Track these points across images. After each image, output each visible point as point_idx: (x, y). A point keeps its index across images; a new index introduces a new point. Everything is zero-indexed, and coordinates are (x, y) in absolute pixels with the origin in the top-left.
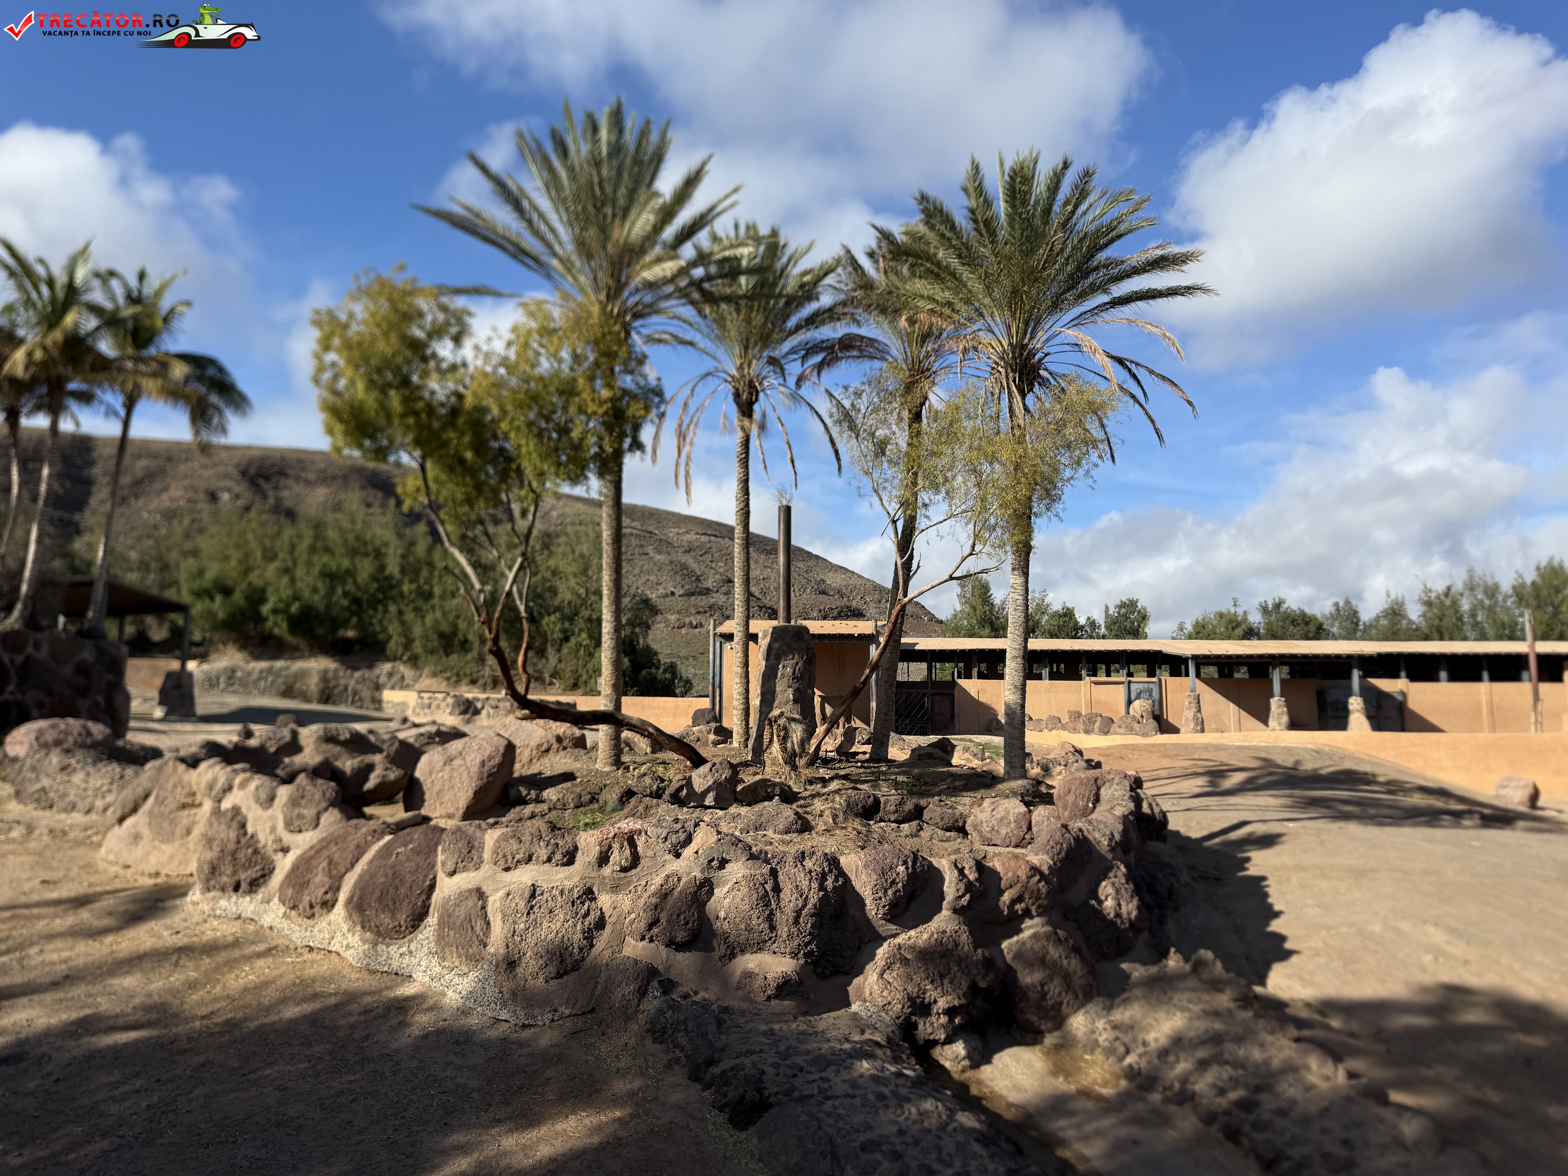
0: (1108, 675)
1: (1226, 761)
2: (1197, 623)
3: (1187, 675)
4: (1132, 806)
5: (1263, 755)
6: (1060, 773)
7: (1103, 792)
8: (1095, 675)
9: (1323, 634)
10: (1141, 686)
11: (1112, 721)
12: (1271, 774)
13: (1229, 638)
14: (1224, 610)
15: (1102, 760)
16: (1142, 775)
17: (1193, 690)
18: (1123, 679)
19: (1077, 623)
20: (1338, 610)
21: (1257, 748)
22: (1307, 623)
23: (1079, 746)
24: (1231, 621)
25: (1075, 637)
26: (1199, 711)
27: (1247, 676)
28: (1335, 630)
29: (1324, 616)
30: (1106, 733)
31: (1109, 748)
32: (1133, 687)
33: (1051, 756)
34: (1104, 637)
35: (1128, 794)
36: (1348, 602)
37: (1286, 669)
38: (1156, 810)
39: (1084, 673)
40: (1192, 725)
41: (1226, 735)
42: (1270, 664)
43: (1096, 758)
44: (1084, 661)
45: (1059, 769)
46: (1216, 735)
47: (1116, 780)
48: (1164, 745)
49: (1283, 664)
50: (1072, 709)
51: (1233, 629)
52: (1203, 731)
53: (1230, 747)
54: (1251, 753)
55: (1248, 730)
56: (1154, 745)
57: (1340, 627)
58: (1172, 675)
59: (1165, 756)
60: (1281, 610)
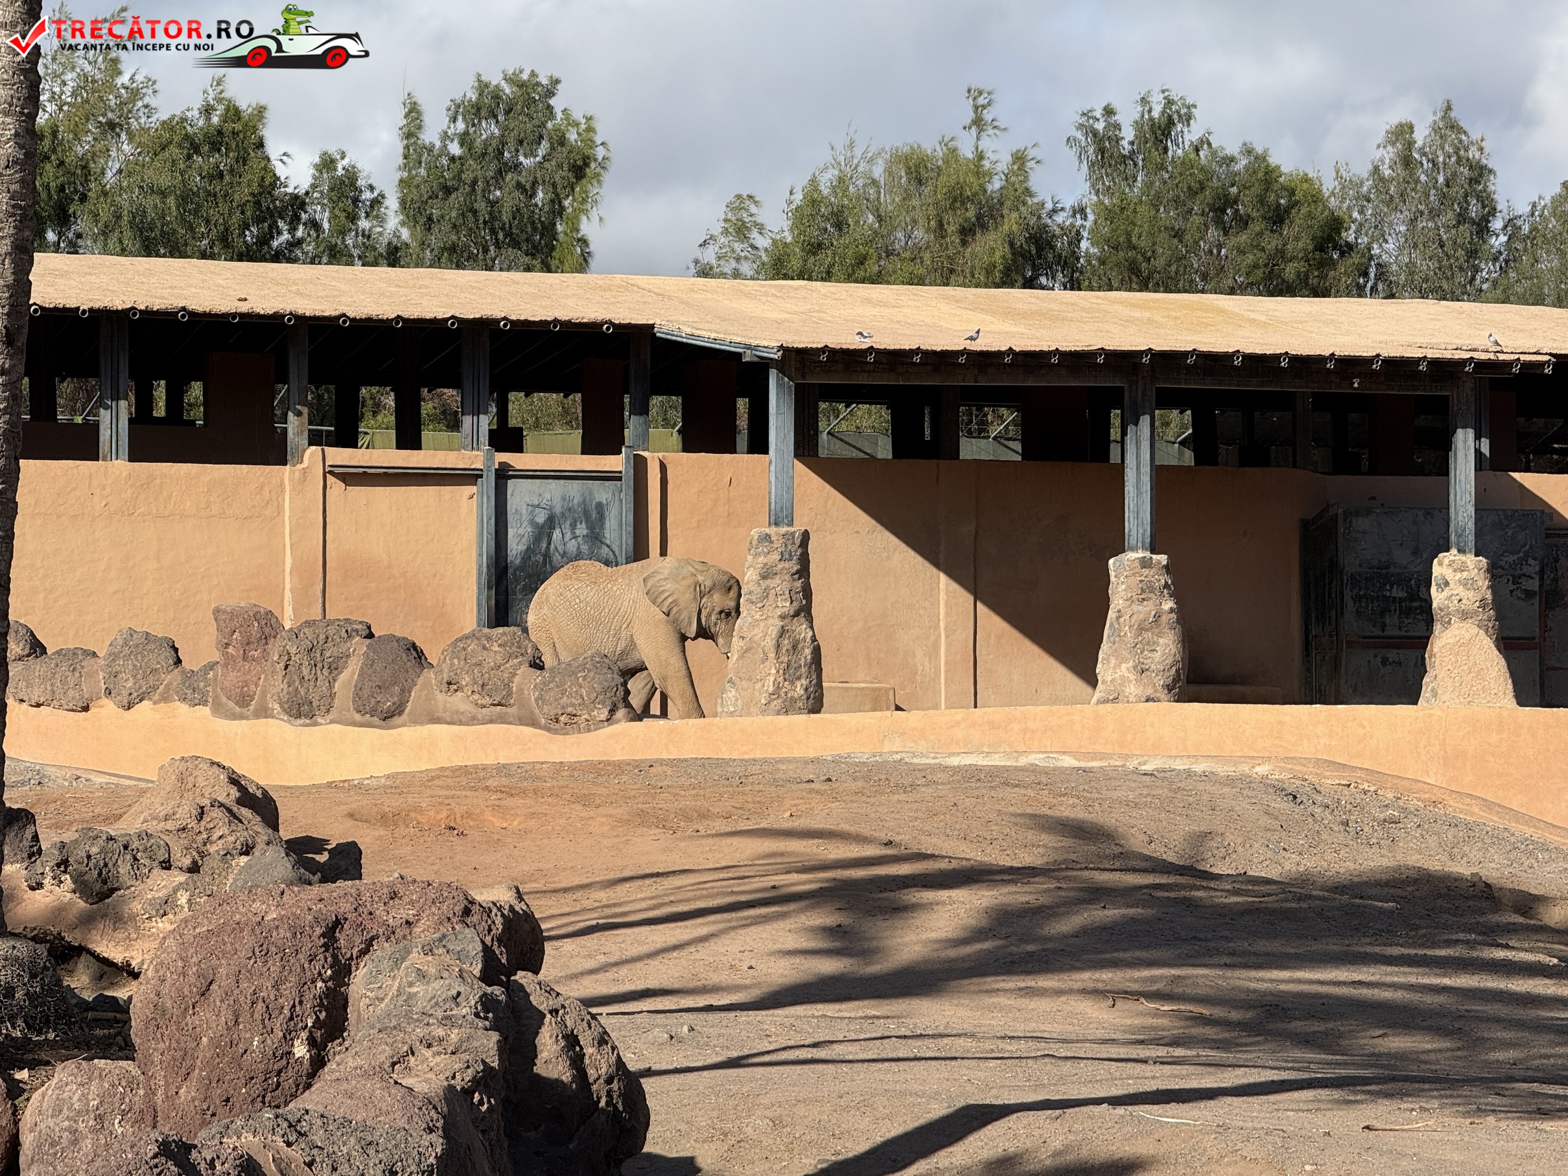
0: (409, 438)
1: (908, 838)
2: (813, 201)
3: (759, 445)
4: (488, 1045)
5: (1070, 809)
6: (165, 906)
7: (359, 985)
8: (347, 438)
9: (1344, 268)
10: (553, 492)
11: (417, 654)
12: (1097, 894)
13: (946, 275)
14: (930, 145)
15: (367, 839)
16: (540, 908)
17: (781, 516)
18: (476, 458)
19: (270, 183)
20: (1407, 161)
21: (1041, 778)
22: (1278, 218)
23: (259, 776)
24: (957, 199)
25: (259, 252)
26: (805, 610)
27: (1013, 453)
28: (1389, 250)
29: (1347, 185)
30: (389, 716)
31: (398, 784)
32: (520, 494)
33: (128, 826)
34: (394, 256)
35: (473, 993)
36: (1448, 125)
37: (1179, 422)
38: (598, 1065)
39: (295, 426)
40: (770, 674)
41: (912, 719)
42: (1114, 398)
43: (336, 833)
44: (298, 368)
45: (161, 883)
46: (870, 719)
47: (423, 931)
48: (643, 767)
49: (1168, 400)
50: (236, 600)
51: (967, 233)
52: (815, 704)
53: (926, 775)
54: (1015, 800)
55: (1011, 700)
56: (599, 769)
57: (1412, 242)
58: (691, 443)
59: (642, 819)
60: (1176, 151)
